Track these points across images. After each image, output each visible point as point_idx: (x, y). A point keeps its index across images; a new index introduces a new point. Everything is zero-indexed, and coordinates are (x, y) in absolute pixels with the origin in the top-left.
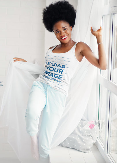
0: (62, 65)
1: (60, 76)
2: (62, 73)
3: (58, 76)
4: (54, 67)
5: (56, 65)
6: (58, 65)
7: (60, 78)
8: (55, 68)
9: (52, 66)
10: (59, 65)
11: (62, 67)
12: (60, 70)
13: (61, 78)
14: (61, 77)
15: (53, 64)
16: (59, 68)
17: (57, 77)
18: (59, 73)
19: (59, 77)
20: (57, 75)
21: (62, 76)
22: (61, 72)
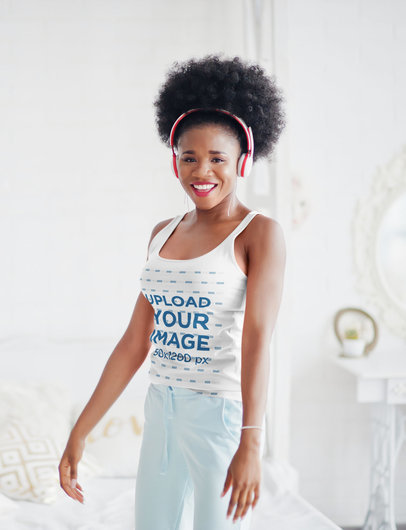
0: (201, 299)
1: (200, 337)
2: (206, 328)
3: (196, 339)
4: (175, 310)
5: (178, 301)
6: (186, 299)
7: (202, 345)
8: (179, 314)
9: (168, 308)
10: (191, 298)
11: (201, 306)
12: (197, 315)
13: (206, 346)
14: (206, 343)
15: (169, 301)
16: (191, 309)
17: (193, 343)
18: (195, 327)
19: (200, 342)
20: (192, 337)
21: (207, 337)
22: (203, 324)
